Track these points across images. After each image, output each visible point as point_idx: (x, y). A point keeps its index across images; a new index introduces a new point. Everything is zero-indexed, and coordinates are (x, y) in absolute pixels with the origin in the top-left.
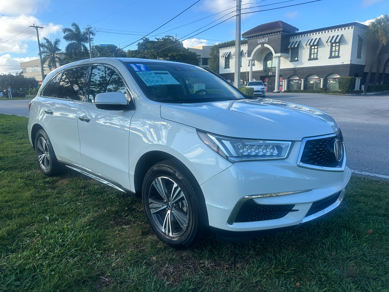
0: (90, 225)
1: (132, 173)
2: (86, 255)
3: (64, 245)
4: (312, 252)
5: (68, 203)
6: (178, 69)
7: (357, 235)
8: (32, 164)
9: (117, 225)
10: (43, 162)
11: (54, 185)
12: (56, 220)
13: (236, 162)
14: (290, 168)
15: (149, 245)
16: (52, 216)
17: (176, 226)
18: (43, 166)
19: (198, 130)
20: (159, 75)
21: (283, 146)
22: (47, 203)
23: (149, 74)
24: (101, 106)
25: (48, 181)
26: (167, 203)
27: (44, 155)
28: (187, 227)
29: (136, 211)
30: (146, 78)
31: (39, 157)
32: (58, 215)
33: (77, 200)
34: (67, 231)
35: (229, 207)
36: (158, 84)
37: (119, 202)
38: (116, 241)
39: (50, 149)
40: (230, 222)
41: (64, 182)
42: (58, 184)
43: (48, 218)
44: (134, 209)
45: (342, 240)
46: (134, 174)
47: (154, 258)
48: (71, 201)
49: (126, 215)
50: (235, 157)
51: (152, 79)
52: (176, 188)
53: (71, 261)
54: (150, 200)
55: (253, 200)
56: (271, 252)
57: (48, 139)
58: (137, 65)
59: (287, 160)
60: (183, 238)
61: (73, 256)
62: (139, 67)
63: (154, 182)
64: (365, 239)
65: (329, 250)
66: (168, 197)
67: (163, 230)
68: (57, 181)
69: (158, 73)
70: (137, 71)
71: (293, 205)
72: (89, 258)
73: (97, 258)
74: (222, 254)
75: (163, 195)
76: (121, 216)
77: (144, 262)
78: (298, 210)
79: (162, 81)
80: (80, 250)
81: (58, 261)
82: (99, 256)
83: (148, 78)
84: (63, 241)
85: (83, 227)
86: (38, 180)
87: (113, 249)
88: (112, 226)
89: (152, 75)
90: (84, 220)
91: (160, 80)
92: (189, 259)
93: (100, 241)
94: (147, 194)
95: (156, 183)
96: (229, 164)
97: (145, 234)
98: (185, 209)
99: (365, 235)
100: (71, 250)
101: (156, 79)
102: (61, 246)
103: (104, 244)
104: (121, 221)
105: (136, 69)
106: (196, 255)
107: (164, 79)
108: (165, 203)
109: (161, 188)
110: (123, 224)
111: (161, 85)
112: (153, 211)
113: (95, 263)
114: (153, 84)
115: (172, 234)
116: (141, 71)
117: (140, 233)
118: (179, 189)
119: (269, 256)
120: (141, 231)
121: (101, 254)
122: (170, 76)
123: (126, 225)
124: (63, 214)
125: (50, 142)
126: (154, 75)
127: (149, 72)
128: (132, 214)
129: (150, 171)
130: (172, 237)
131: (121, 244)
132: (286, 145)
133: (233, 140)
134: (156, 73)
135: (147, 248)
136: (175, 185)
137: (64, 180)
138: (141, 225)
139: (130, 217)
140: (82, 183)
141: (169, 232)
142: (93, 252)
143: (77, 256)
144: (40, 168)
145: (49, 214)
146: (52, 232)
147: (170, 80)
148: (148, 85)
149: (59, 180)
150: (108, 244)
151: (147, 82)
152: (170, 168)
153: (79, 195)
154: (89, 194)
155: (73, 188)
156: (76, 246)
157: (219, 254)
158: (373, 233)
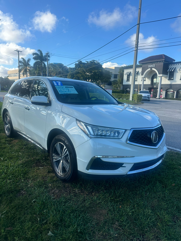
0: (22, 165)
1: (46, 139)
2: (17, 179)
3: (7, 173)
4: (136, 192)
5: (14, 153)
6: (80, 85)
7: (165, 186)
8: (2, 130)
9: (37, 166)
10: (7, 130)
11: (11, 142)
12: (6, 160)
13: (93, 138)
14: (122, 144)
15: (49, 178)
16: (5, 158)
17: (64, 170)
18: (7, 132)
19: (77, 120)
20: (67, 88)
21: (120, 132)
22: (4, 151)
23: (62, 87)
24: (34, 103)
25: (8, 140)
26: (61, 157)
27: (8, 125)
28: (69, 170)
29: (49, 160)
30: (59, 89)
31: (5, 126)
32: (8, 158)
33: (20, 151)
34: (10, 166)
35: (87, 161)
36: (65, 93)
37: (41, 155)
38: (34, 174)
39: (10, 123)
40: (87, 169)
41: (16, 141)
42: (12, 142)
43: (2, 159)
44: (48, 159)
45: (155, 188)
46: (47, 140)
47: (50, 185)
48: (17, 151)
49: (43, 161)
50: (93, 135)
51: (63, 90)
52: (65, 149)
53: (8, 181)
54: (53, 155)
55: (100, 159)
56: (113, 189)
57: (10, 117)
58: (57, 82)
59: (121, 139)
60: (67, 176)
61: (10, 179)
62: (57, 83)
63: (56, 145)
64: (168, 188)
65: (146, 192)
66: (62, 154)
67: (58, 171)
68: (12, 140)
69: (67, 87)
70: (56, 86)
71: (123, 164)
72: (18, 181)
73: (22, 182)
74: (86, 187)
75: (59, 152)
76: (40, 162)
77: (45, 186)
78: (125, 167)
79: (68, 92)
80: (14, 177)
81: (2, 181)
82: (23, 180)
83: (61, 89)
84: (7, 171)
85: (19, 165)
86: (3, 139)
87: (31, 178)
88: (34, 167)
89: (63, 88)
90: (20, 162)
91: (67, 91)
92: (68, 188)
93: (25, 174)
94: (52, 151)
95: (56, 146)
96: (89, 139)
97: (49, 172)
98: (69, 161)
99: (169, 186)
100: (10, 176)
101: (65, 90)
102: (5, 174)
103: (27, 175)
104: (39, 165)
105: (55, 84)
106: (72, 186)
107: (70, 90)
108: (60, 157)
109: (59, 149)
110: (40, 166)
111: (67, 94)
112: (54, 160)
113: (20, 184)
114: (63, 93)
115: (62, 174)
116: (58, 85)
117: (47, 172)
118: (66, 149)
119: (111, 191)
120: (47, 171)
121: (24, 180)
122: (74, 89)
123: (42, 167)
124: (11, 158)
125: (11, 119)
126: (65, 88)
127: (62, 86)
128: (46, 162)
129: (54, 139)
130: (61, 175)
131: (35, 176)
132: (122, 131)
133: (93, 126)
134: (66, 87)
135: (48, 180)
136: (65, 147)
137: (16, 140)
138: (49, 168)
139: (45, 163)
140: (24, 143)
141: (60, 172)
142: (20, 178)
143: (12, 179)
144: (5, 133)
145: (3, 157)
146: (3, 166)
147: (73, 91)
148: (60, 93)
149: (14, 140)
150: (29, 175)
151: (60, 92)
152: (63, 138)
153: (22, 148)
154: (27, 149)
155: (20, 145)
156: (13, 174)
157: (85, 187)
158: (175, 186)
